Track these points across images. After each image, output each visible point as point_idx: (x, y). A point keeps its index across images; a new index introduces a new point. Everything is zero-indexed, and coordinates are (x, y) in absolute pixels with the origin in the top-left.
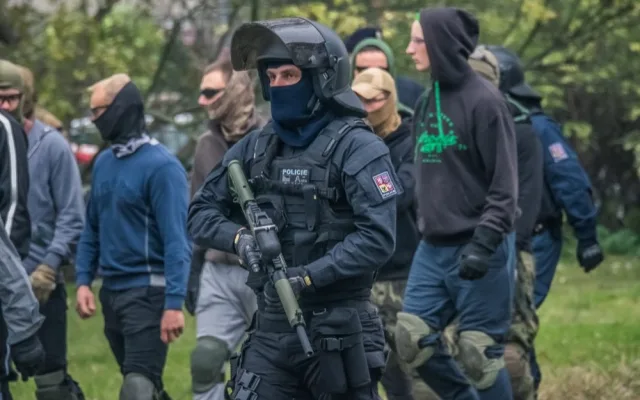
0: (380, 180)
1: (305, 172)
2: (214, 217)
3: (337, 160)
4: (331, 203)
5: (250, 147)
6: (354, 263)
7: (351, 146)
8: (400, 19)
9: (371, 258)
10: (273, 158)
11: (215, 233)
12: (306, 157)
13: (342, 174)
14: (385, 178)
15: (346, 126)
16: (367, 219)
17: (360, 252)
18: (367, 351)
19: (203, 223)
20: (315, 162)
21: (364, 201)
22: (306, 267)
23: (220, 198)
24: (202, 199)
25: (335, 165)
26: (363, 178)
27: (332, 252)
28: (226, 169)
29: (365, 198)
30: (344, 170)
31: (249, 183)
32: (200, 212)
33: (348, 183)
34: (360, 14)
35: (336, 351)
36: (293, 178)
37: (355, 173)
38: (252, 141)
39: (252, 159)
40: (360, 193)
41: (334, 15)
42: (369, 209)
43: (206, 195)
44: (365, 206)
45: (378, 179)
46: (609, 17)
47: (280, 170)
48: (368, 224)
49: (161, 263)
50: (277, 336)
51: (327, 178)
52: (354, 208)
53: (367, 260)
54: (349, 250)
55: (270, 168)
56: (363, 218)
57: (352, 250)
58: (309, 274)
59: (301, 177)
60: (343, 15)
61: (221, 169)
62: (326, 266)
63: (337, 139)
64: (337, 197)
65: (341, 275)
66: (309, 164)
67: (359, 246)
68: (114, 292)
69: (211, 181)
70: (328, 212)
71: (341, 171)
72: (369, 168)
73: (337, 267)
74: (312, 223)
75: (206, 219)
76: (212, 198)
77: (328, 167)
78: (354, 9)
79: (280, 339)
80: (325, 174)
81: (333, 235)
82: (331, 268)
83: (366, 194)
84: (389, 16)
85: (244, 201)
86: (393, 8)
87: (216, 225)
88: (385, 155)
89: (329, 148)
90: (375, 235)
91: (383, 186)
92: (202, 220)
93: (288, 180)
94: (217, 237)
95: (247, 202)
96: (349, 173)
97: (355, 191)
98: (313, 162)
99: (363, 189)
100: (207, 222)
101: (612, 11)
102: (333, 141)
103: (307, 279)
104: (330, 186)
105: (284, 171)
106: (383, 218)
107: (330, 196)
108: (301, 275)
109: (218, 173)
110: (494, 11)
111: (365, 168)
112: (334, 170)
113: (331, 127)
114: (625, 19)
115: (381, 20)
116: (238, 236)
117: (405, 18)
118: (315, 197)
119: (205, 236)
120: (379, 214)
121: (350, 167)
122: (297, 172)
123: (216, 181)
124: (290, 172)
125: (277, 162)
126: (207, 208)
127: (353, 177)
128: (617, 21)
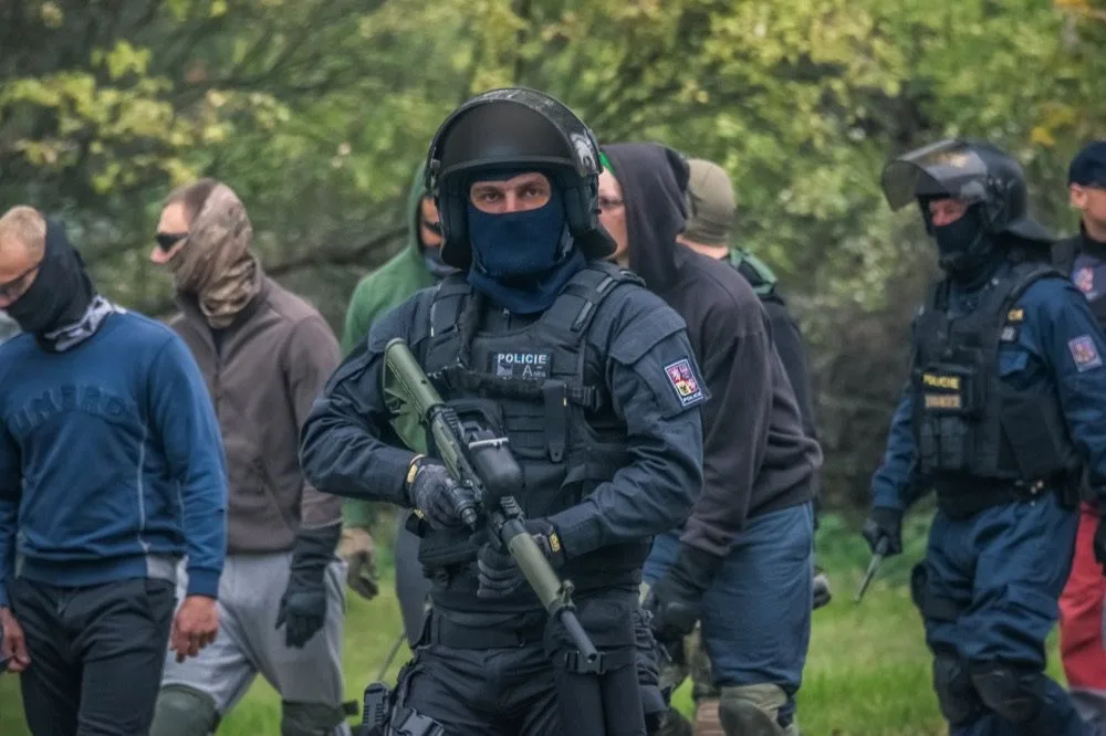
0: (676, 373)
1: (542, 359)
2: (360, 439)
3: (599, 337)
4: (590, 415)
5: (420, 317)
6: (634, 515)
7: (622, 311)
8: (239, 105)
9: (664, 509)
10: (475, 334)
11: (365, 467)
12: (540, 331)
13: (608, 363)
14: (685, 370)
15: (610, 279)
16: (659, 441)
17: (644, 495)
18: (643, 682)
19: (341, 450)
20: (561, 342)
21: (650, 410)
22: (550, 518)
23: (365, 408)
24: (331, 409)
25: (594, 347)
26: (648, 369)
27: (594, 495)
28: (378, 357)
29: (654, 405)
30: (612, 354)
31: (431, 379)
32: (332, 430)
33: (618, 377)
34: (160, 96)
35: (591, 674)
36: (518, 368)
37: (634, 359)
38: (423, 306)
39: (428, 337)
40: (643, 394)
41: (109, 96)
42: (661, 423)
43: (338, 403)
44: (653, 418)
45: (674, 371)
46: (636, 105)
47: (491, 357)
48: (661, 450)
49: (172, 536)
50: (479, 656)
51: (580, 370)
52: (630, 422)
53: (658, 512)
54: (624, 492)
55: (470, 353)
56: (649, 438)
57: (632, 491)
58: (557, 530)
59: (534, 367)
60: (128, 96)
61: (366, 357)
62: (586, 517)
63: (596, 302)
64: (598, 404)
65: (612, 536)
66: (549, 345)
67: (644, 486)
68: (68, 589)
69: (347, 378)
70: (584, 429)
71: (606, 356)
72: (657, 351)
73: (604, 519)
74: (557, 447)
75: (344, 444)
76: (352, 407)
77: (582, 350)
78: (150, 85)
79: (486, 660)
80: (578, 362)
81: (594, 470)
82: (596, 522)
83: (654, 398)
84: (217, 99)
85: (426, 408)
86: (224, 86)
87: (367, 452)
88: (680, 331)
89: (583, 316)
90: (670, 467)
91: (682, 383)
92: (336, 445)
93: (510, 372)
94: (369, 472)
95: (432, 408)
96: (625, 361)
97: (634, 391)
98: (556, 341)
99: (649, 388)
100: (349, 447)
101: (641, 93)
102: (589, 305)
103: (554, 538)
104: (586, 383)
105: (500, 357)
106: (684, 439)
107: (587, 402)
108: (543, 533)
109: (358, 364)
110: (420, 91)
111: (650, 351)
112: (592, 356)
113: (580, 279)
114: (666, 109)
115: (201, 105)
116: (414, 469)
117: (249, 103)
118: (565, 403)
119: (347, 471)
120: (678, 432)
121: (626, 349)
122: (525, 358)
123: (355, 379)
124: (511, 358)
125: (484, 342)
126: (342, 426)
127: (630, 368)
128: (650, 110)
